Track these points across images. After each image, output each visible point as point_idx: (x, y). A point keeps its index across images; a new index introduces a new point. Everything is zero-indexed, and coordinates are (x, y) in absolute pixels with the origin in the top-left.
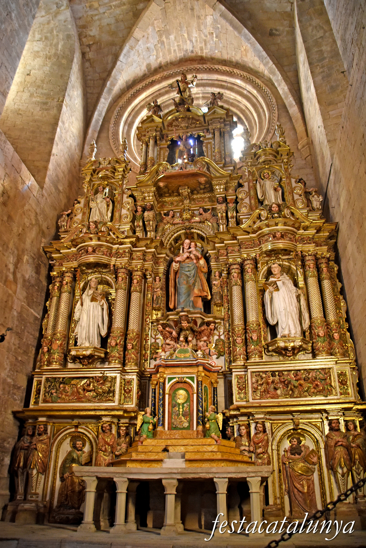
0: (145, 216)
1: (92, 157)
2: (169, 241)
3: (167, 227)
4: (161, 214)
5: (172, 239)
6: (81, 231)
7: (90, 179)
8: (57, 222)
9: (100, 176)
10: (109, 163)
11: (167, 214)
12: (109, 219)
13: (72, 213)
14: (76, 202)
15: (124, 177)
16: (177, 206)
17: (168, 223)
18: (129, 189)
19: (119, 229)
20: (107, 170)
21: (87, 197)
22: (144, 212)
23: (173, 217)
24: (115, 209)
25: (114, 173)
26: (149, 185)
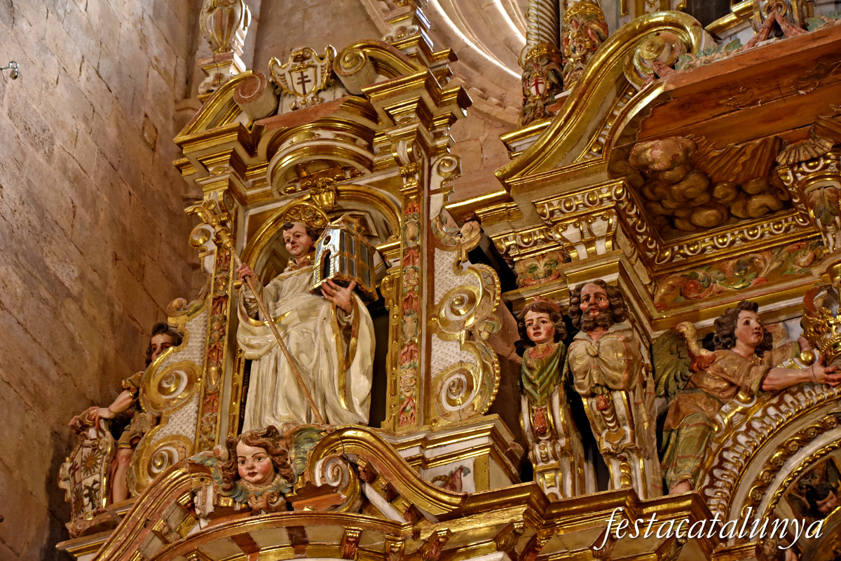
0: (578, 366)
1: (228, 61)
2: (755, 504)
3: (728, 414)
4: (681, 337)
5: (773, 491)
6: (191, 507)
7: (231, 191)
8: (52, 481)
9: (287, 161)
10: (334, 81)
11: (722, 338)
12: (363, 415)
13: (136, 405)
14: (159, 339)
15: (424, 149)
16: (780, 274)
17: (735, 388)
18: (461, 216)
19: (424, 463)
20: (327, 124)
21: (219, 301)
22: (569, 340)
23: (763, 346)
24: (392, 346)
25: (368, 135)
26: (581, 172)
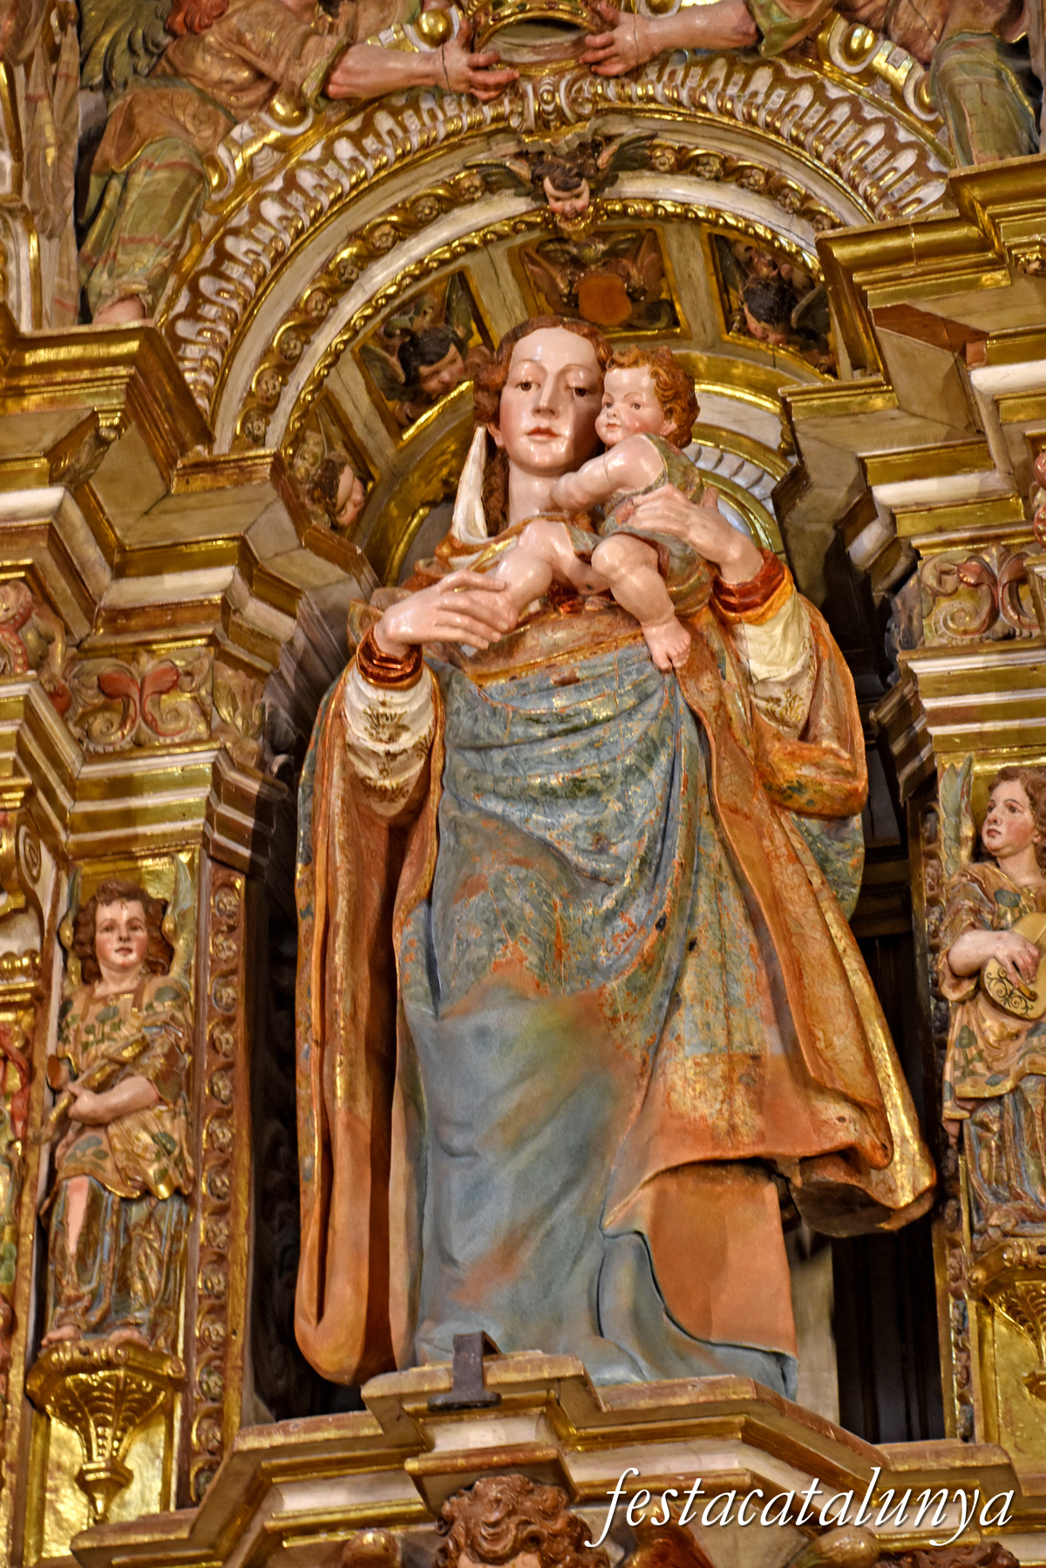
2: (285, 364)
17: (267, 84)
